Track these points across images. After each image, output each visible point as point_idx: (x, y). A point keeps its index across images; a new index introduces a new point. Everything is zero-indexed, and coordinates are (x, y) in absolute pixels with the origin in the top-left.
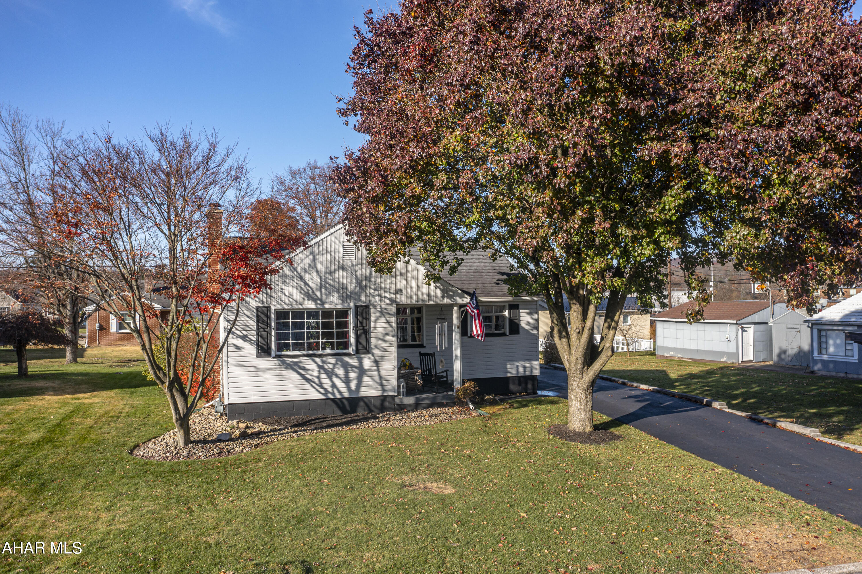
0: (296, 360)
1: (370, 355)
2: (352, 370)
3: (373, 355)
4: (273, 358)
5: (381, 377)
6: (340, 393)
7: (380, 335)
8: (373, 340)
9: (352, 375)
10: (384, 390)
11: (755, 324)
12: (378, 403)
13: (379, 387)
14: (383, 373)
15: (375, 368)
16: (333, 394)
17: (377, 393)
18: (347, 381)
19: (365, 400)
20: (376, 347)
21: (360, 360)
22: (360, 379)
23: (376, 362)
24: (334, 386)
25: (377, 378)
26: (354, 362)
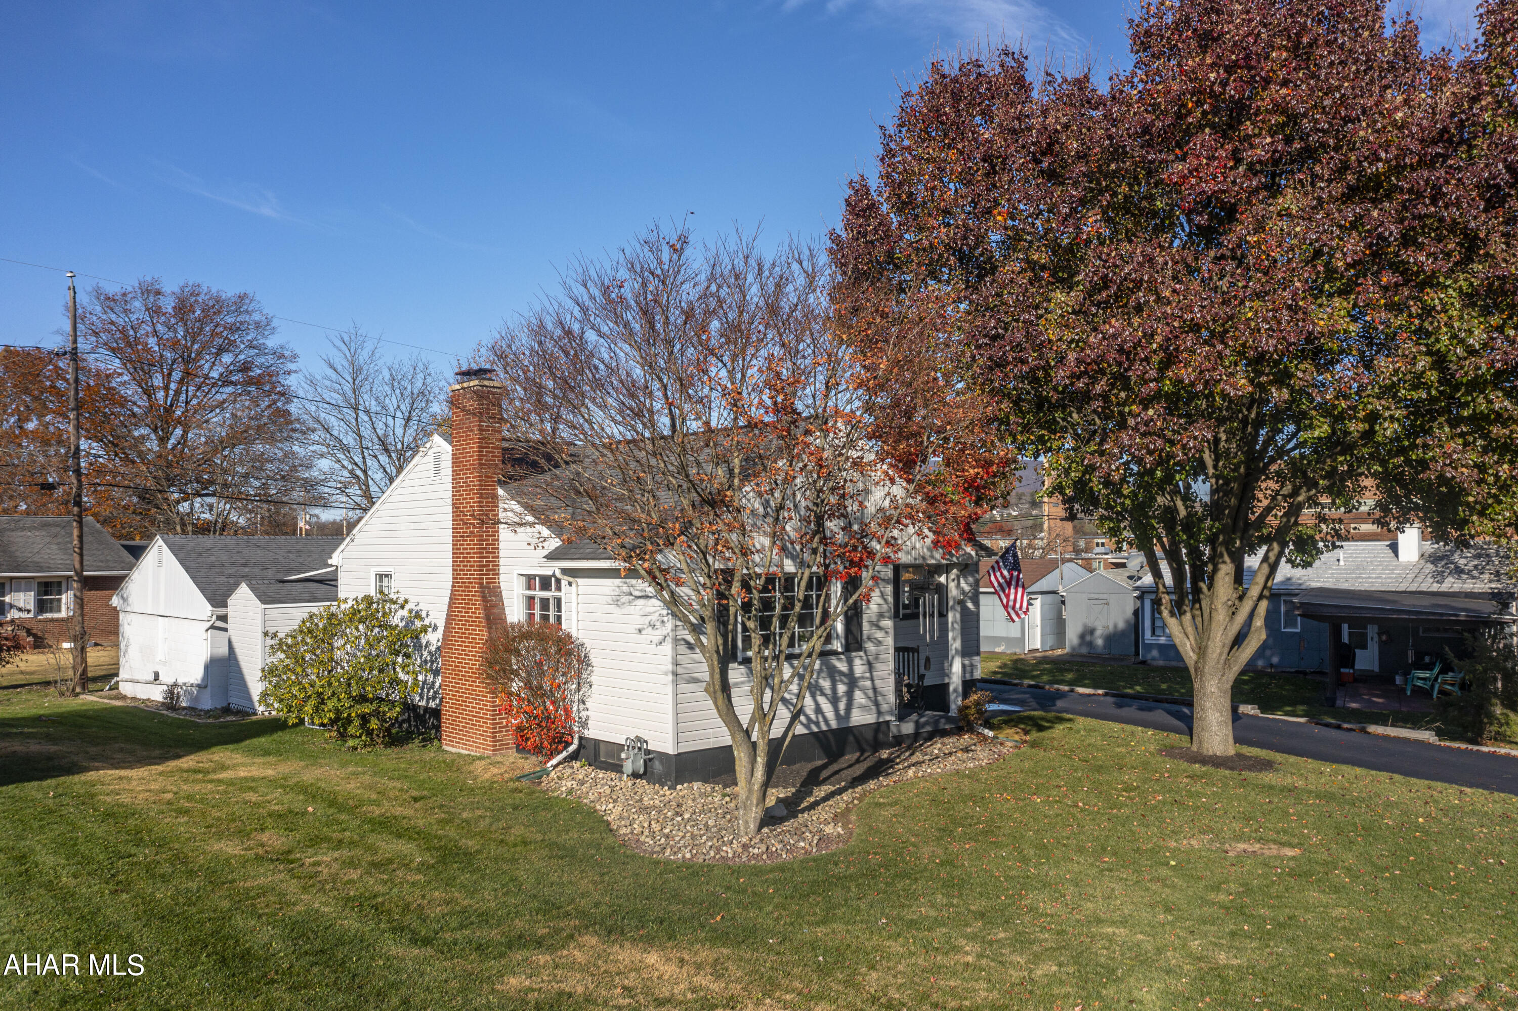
1: (862, 653)
2: (841, 681)
3: (865, 652)
4: (740, 663)
5: (874, 689)
6: (826, 721)
7: (874, 618)
8: (866, 626)
9: (842, 688)
10: (879, 713)
11: (1042, 593)
12: (869, 735)
13: (874, 707)
14: (878, 683)
15: (868, 675)
16: (817, 724)
17: (870, 718)
18: (834, 700)
19: (856, 732)
20: (869, 639)
21: (850, 663)
22: (850, 694)
23: (870, 664)
24: (818, 710)
25: (870, 693)
26: (842, 666)
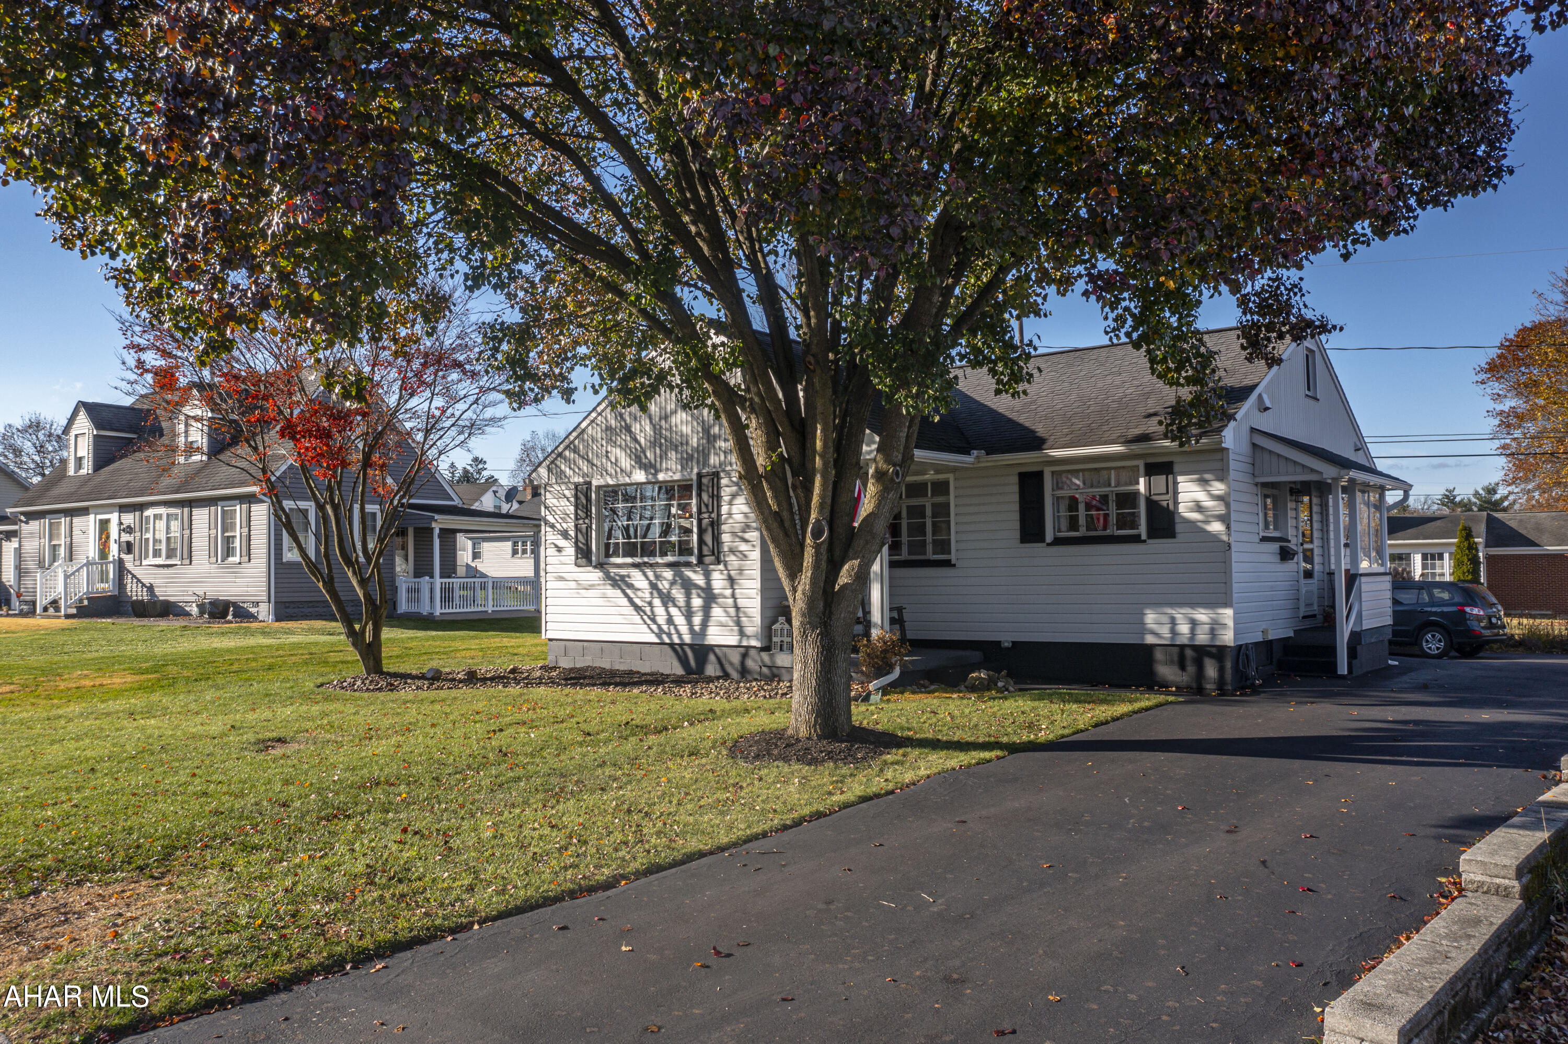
0: (623, 572)
1: (722, 567)
2: (696, 594)
3: (726, 566)
4: (595, 567)
5: (737, 608)
6: (680, 635)
7: (737, 530)
8: (726, 538)
9: (697, 602)
10: (743, 635)
12: (735, 659)
13: (736, 628)
14: (741, 603)
15: (730, 591)
16: (669, 635)
17: (733, 640)
18: (689, 614)
19: (717, 651)
21: (707, 575)
22: (707, 611)
23: (731, 581)
24: (670, 621)
25: (732, 612)
26: (698, 578)
